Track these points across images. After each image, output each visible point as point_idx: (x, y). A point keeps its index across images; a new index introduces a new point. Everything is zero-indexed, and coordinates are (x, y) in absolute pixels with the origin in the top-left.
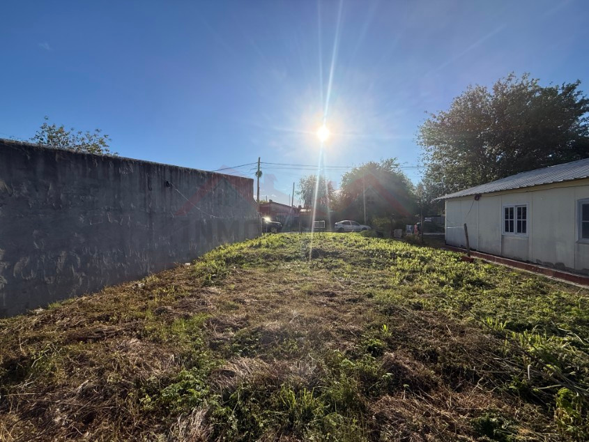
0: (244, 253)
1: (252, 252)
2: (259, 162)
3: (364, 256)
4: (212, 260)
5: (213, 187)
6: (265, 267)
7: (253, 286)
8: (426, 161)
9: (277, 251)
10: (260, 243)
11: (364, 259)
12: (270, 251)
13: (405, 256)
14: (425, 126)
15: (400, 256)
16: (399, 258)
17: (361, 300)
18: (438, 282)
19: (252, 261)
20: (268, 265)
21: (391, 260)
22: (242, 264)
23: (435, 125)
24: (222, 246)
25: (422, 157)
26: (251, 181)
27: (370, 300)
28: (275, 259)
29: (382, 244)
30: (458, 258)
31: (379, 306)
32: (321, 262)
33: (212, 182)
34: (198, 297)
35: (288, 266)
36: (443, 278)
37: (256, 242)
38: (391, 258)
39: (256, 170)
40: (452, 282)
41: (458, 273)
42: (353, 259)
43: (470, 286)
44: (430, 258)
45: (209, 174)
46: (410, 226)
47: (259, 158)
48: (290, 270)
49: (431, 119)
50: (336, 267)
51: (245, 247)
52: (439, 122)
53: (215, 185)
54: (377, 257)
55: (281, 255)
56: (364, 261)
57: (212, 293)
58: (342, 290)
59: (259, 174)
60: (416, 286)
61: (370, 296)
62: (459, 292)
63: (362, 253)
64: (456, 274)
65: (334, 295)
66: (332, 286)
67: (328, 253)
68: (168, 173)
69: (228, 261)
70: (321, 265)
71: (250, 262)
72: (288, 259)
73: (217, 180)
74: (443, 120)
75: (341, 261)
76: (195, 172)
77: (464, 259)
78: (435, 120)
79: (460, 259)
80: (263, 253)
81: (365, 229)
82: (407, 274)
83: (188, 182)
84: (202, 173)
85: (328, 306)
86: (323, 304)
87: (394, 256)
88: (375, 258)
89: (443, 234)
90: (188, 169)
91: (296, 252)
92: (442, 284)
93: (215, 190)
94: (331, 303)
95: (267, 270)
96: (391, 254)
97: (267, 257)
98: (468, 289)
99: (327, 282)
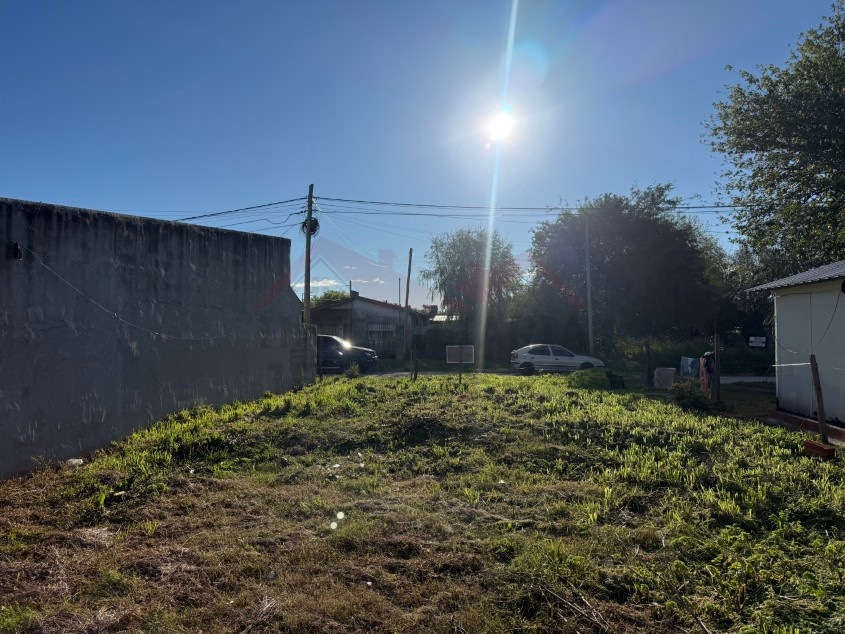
0: (233, 433)
1: (258, 428)
2: (310, 196)
3: (545, 441)
4: (142, 450)
5: (162, 257)
6: (272, 470)
7: (209, 526)
8: (736, 193)
9: (325, 424)
10: (288, 404)
11: (542, 448)
12: (305, 426)
13: (654, 441)
14: (730, 103)
15: (639, 440)
16: (635, 447)
17: (476, 568)
18: (713, 516)
19: (248, 454)
20: (284, 464)
21: (612, 453)
22: (218, 461)
23: (756, 101)
24: (185, 413)
25: (725, 181)
26: (284, 245)
27: (500, 567)
28: (311, 448)
29: (608, 409)
30: (793, 447)
31: (510, 586)
32: (426, 455)
33: (161, 246)
34: (38, 558)
35: (337, 465)
36: (727, 506)
37: (277, 402)
38: (612, 447)
39: (303, 218)
40: (750, 516)
41: (776, 489)
42: (511, 449)
43: (798, 527)
44: (718, 448)
45: (151, 225)
46: (690, 360)
47: (311, 187)
48: (332, 478)
49: (745, 85)
50: (459, 469)
51: (245, 415)
52: (764, 92)
53: (170, 254)
54: (577, 443)
55: (331, 437)
56: (540, 454)
57: (83, 545)
58: (444, 536)
59: (311, 227)
60: (648, 527)
61: (506, 556)
62: (759, 546)
63: (540, 432)
64: (769, 494)
65: (410, 551)
66: (419, 526)
67: (453, 430)
68: (19, 221)
69: (182, 454)
70: (422, 462)
71: (241, 455)
72: (345, 448)
73: (174, 242)
74: (773, 86)
75: (478, 453)
76: (107, 219)
77: (810, 450)
78: (754, 87)
79: (801, 449)
80: (285, 432)
81: (585, 366)
82: (635, 491)
83: (84, 245)
84: (130, 223)
85: (377, 586)
86: (365, 578)
87: (622, 439)
88: (572, 447)
89: (769, 379)
90: (85, 214)
91: (371, 428)
92: (721, 520)
93: (167, 266)
94: (390, 578)
95: (272, 477)
96: (617, 434)
97: (290, 442)
98: (789, 536)
99: (414, 512)
